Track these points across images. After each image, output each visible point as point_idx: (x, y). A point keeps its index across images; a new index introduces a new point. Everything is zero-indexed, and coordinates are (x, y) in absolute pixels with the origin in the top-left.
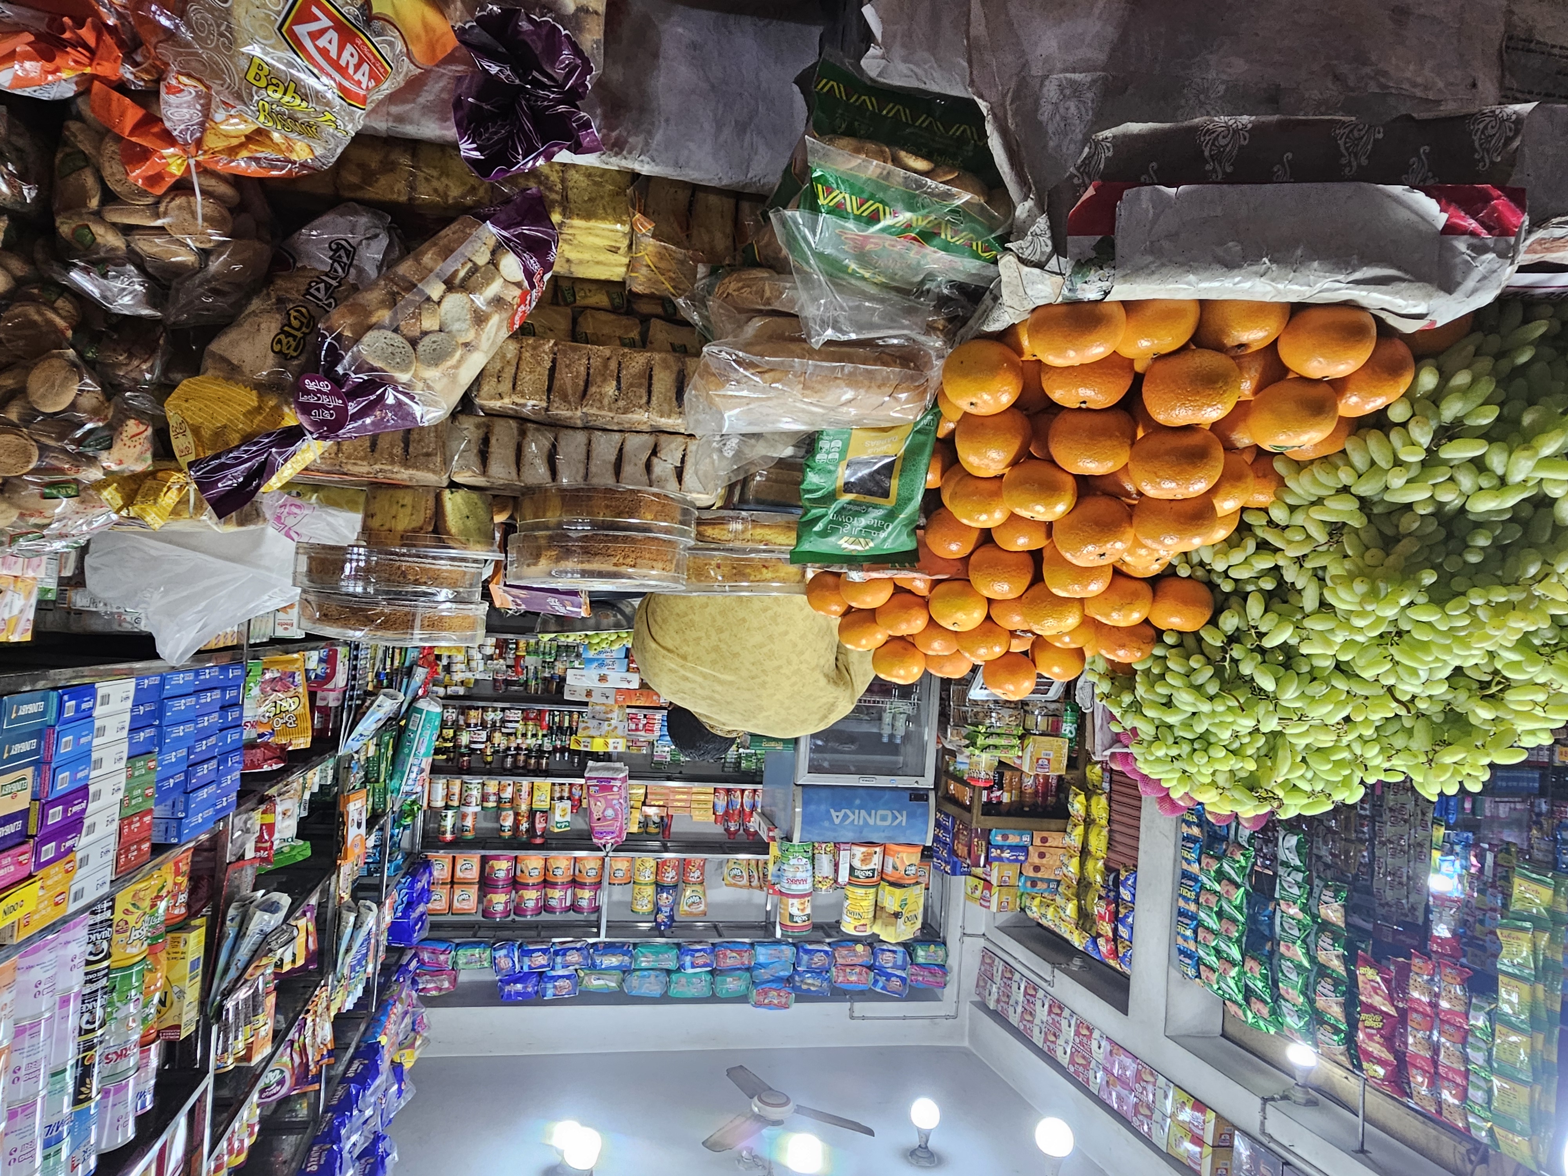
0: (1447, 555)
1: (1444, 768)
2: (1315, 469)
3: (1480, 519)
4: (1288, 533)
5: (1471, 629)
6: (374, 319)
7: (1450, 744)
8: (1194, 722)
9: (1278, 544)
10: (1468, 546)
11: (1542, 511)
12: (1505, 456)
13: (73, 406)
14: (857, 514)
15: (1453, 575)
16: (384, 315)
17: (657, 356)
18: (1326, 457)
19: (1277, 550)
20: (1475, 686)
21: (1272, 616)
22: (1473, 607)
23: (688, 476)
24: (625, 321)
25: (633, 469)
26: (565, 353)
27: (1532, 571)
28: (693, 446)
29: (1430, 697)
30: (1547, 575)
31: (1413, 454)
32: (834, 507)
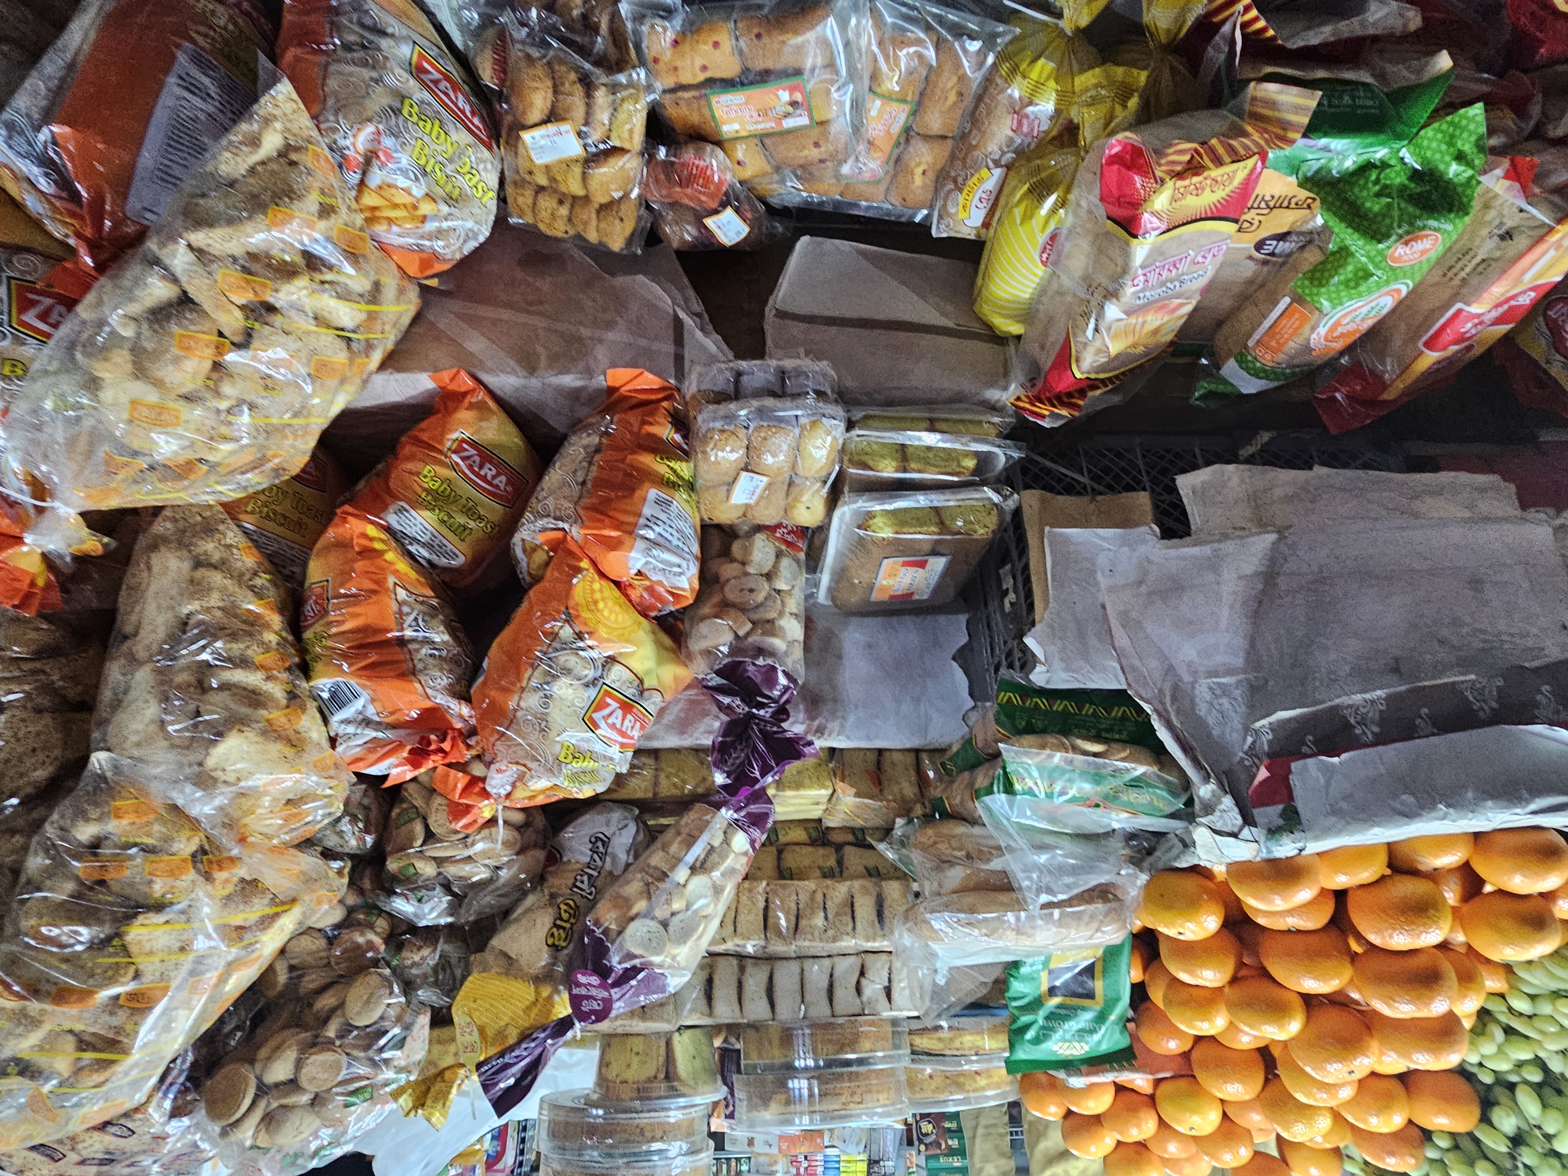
4: (1536, 1022)
6: (634, 911)
9: (1531, 1034)
13: (382, 1018)
14: (1066, 1018)
16: (641, 905)
17: (857, 884)
19: (1531, 1040)
21: (1552, 1114)
23: (895, 995)
24: (821, 851)
25: (844, 996)
26: (775, 892)
28: (897, 964)
32: (1042, 1013)
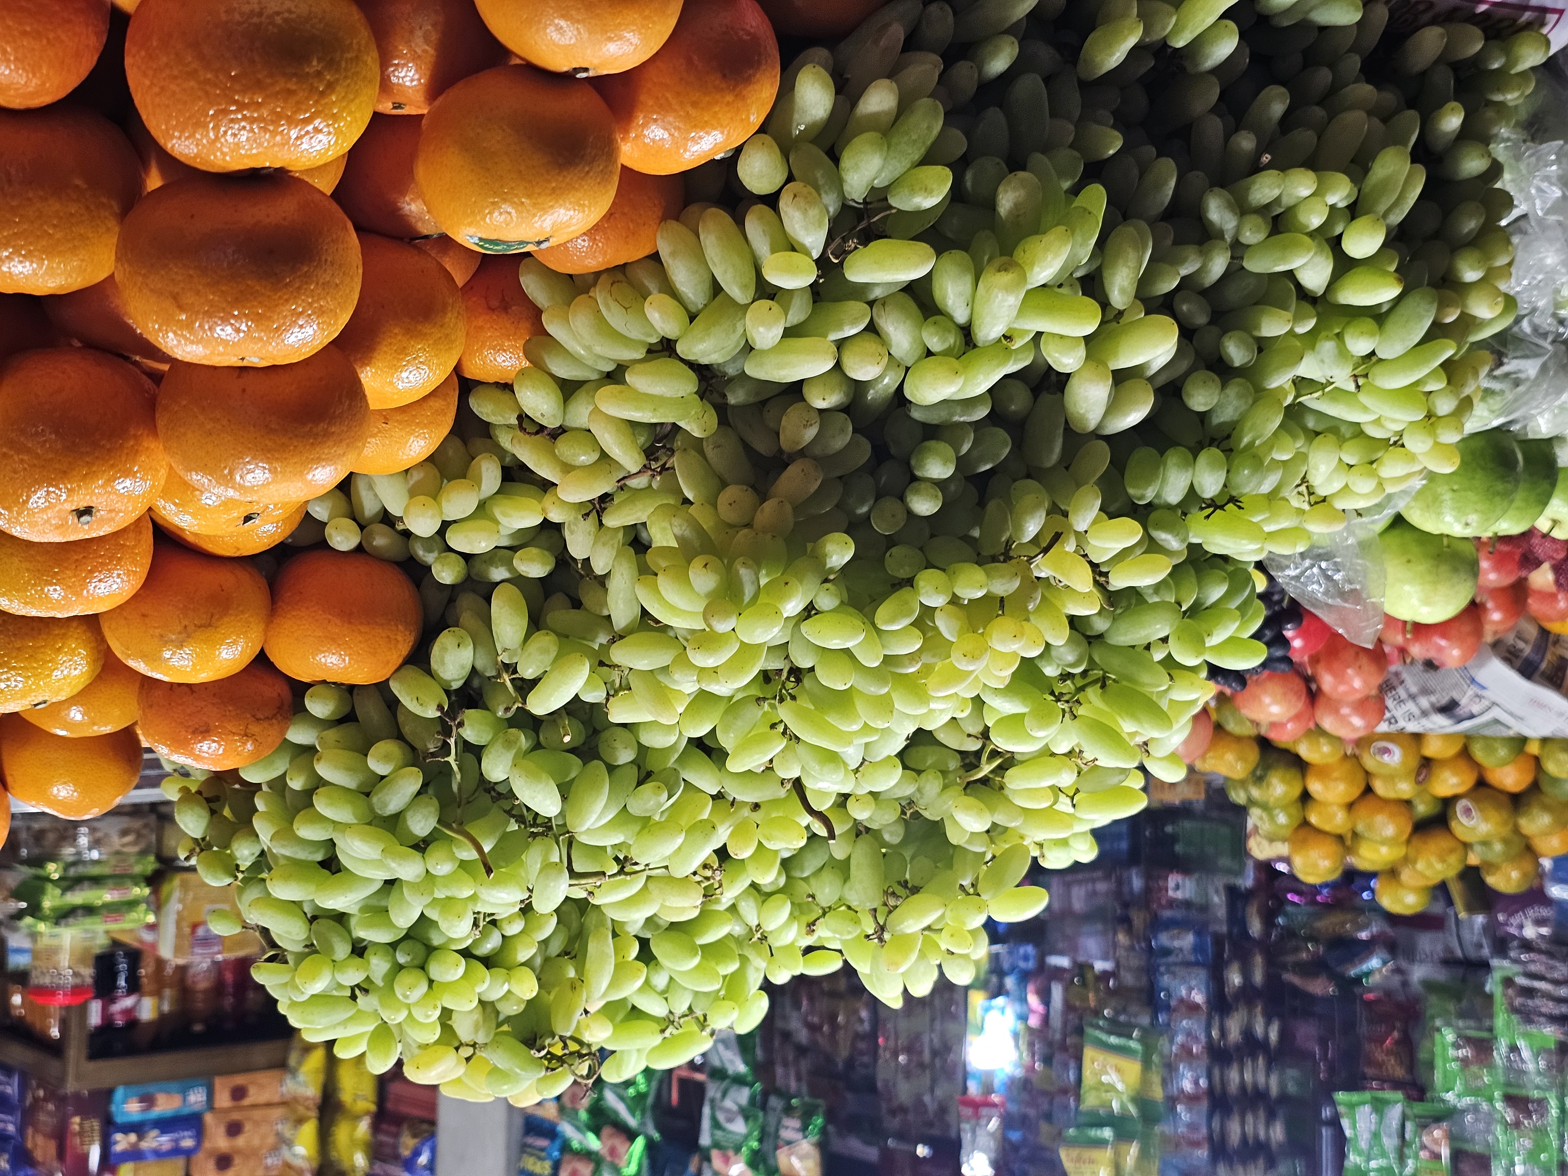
0: (878, 498)
1: (905, 941)
2: (599, 295)
3: (933, 418)
5: (926, 658)
7: (915, 890)
8: (392, 904)
9: (545, 471)
10: (914, 479)
11: (1046, 398)
12: (968, 279)
15: (891, 542)
18: (622, 268)
19: (546, 486)
20: (954, 764)
21: (545, 641)
22: (928, 612)
27: (1032, 527)
29: (874, 795)
30: (1057, 537)
31: (790, 270)
